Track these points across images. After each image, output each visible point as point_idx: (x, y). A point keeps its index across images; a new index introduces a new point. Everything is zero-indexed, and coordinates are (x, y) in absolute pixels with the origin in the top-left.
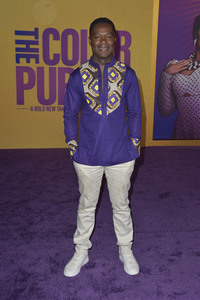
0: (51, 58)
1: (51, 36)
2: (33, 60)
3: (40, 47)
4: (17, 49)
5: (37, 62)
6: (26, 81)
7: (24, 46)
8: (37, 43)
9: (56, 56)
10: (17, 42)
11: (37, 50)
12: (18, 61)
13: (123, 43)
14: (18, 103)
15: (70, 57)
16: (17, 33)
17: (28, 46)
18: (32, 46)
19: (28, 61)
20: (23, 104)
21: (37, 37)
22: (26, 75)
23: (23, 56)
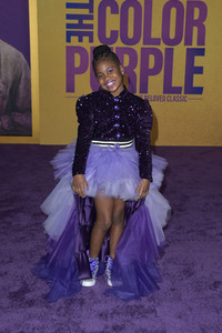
0: (108, 35)
1: (108, 9)
2: (86, 39)
3: (95, 22)
4: (68, 26)
5: (91, 40)
6: (77, 64)
7: (76, 22)
8: (91, 18)
9: (114, 33)
10: (69, 17)
11: (91, 26)
12: (68, 40)
13: (196, 16)
14: (68, 90)
15: (131, 35)
16: (69, 6)
17: (81, 22)
18: (85, 22)
19: (80, 40)
20: (73, 91)
21: (91, 11)
22: (77, 57)
23: (75, 34)
